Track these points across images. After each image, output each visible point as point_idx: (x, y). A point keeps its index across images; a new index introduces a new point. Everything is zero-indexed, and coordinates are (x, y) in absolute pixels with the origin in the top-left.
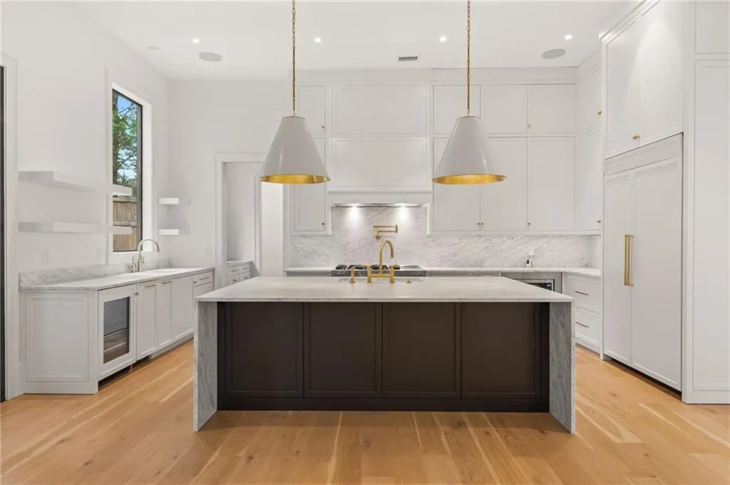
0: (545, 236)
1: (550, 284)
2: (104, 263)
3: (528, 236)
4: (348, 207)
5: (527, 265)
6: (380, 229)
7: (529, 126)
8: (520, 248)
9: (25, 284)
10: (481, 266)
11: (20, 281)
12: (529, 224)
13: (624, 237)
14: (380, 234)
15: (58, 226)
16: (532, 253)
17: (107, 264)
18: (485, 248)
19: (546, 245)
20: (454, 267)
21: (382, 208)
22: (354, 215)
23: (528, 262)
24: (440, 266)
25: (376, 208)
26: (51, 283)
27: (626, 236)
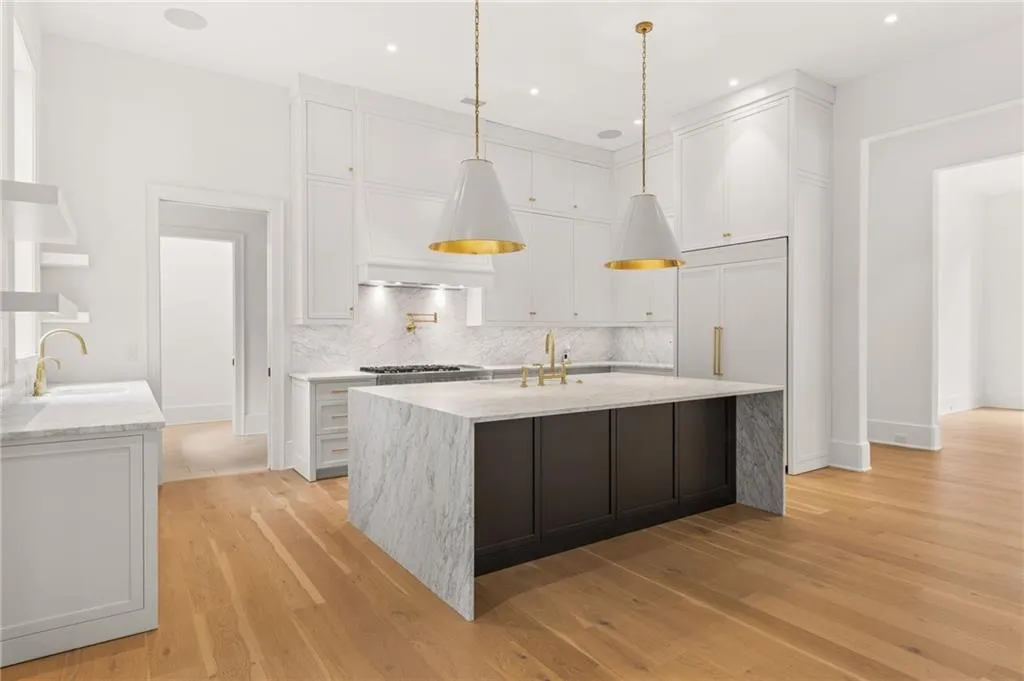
0: (578, 328)
4: (368, 286)
6: (413, 317)
12: (576, 314)
13: (713, 329)
21: (415, 290)
23: (566, 356)
25: (408, 291)
27: (716, 328)
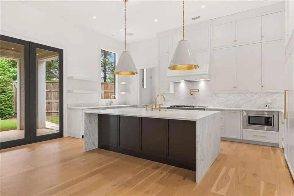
1: (272, 117)
2: (98, 102)
3: (267, 93)
4: (180, 82)
5: (266, 107)
6: (192, 91)
7: (262, 37)
8: (262, 99)
9: (69, 107)
10: (240, 107)
11: (68, 106)
12: (263, 86)
14: (192, 93)
15: (75, 91)
16: (269, 102)
17: (99, 103)
18: (242, 99)
19: (279, 97)
20: (226, 107)
22: (182, 85)
24: (219, 107)
26: (78, 107)
